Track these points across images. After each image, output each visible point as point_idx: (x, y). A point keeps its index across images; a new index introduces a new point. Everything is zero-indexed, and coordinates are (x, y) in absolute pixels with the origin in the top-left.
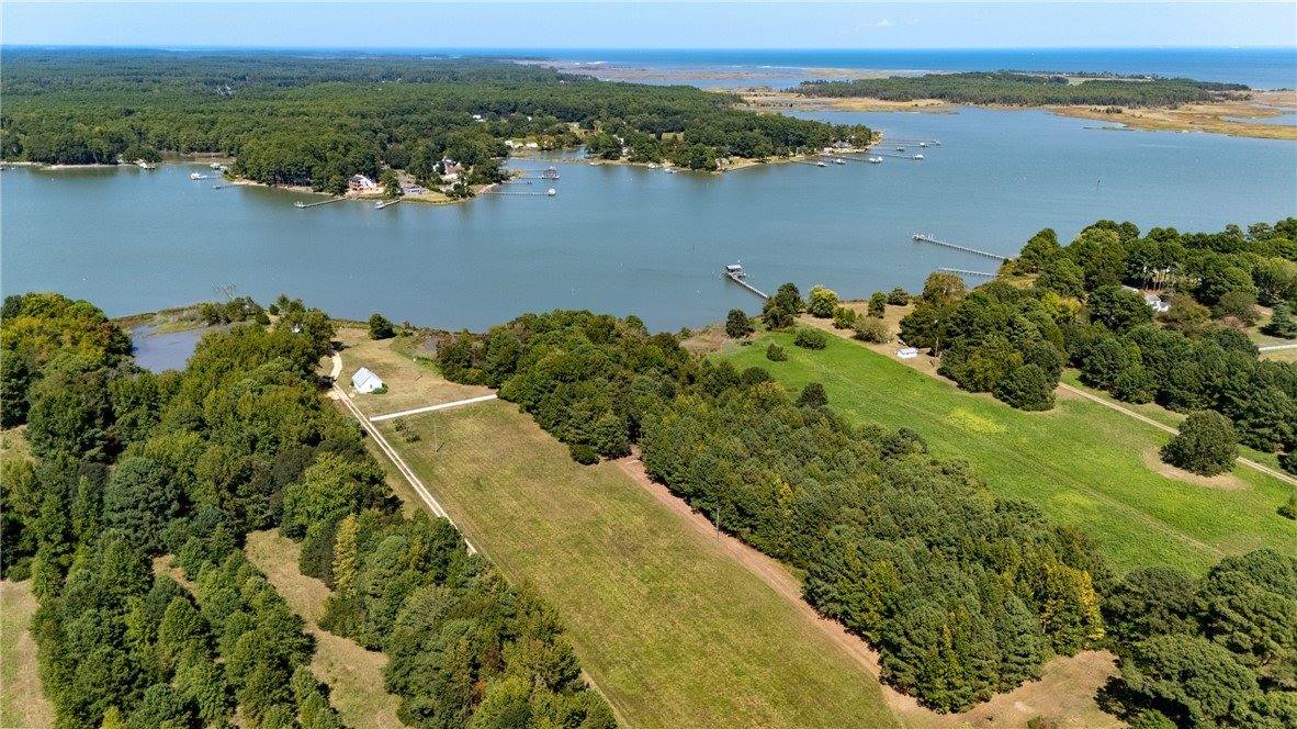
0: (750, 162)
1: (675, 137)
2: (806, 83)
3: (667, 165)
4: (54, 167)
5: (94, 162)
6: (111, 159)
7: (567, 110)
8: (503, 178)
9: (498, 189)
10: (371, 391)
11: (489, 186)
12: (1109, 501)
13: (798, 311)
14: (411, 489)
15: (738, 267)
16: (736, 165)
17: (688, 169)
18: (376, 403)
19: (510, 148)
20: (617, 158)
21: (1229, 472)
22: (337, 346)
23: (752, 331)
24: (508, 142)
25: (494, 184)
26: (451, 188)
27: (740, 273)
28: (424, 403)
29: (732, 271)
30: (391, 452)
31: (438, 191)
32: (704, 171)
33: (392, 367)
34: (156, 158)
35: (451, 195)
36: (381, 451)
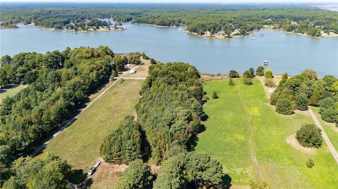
8: (247, 34)
9: (243, 37)
10: (131, 73)
11: (240, 36)
12: (251, 141)
13: (261, 75)
14: (103, 91)
15: (267, 61)
16: (330, 36)
17: (311, 36)
18: (129, 75)
19: (264, 27)
20: (291, 31)
21: (316, 149)
22: (143, 64)
23: (238, 77)
24: (265, 26)
25: (242, 36)
26: (227, 35)
27: (267, 64)
28: (137, 77)
29: (264, 62)
30: (113, 84)
31: (224, 36)
32: (315, 36)
33: (144, 69)
34: (178, 26)
35: (226, 37)
36: (112, 83)
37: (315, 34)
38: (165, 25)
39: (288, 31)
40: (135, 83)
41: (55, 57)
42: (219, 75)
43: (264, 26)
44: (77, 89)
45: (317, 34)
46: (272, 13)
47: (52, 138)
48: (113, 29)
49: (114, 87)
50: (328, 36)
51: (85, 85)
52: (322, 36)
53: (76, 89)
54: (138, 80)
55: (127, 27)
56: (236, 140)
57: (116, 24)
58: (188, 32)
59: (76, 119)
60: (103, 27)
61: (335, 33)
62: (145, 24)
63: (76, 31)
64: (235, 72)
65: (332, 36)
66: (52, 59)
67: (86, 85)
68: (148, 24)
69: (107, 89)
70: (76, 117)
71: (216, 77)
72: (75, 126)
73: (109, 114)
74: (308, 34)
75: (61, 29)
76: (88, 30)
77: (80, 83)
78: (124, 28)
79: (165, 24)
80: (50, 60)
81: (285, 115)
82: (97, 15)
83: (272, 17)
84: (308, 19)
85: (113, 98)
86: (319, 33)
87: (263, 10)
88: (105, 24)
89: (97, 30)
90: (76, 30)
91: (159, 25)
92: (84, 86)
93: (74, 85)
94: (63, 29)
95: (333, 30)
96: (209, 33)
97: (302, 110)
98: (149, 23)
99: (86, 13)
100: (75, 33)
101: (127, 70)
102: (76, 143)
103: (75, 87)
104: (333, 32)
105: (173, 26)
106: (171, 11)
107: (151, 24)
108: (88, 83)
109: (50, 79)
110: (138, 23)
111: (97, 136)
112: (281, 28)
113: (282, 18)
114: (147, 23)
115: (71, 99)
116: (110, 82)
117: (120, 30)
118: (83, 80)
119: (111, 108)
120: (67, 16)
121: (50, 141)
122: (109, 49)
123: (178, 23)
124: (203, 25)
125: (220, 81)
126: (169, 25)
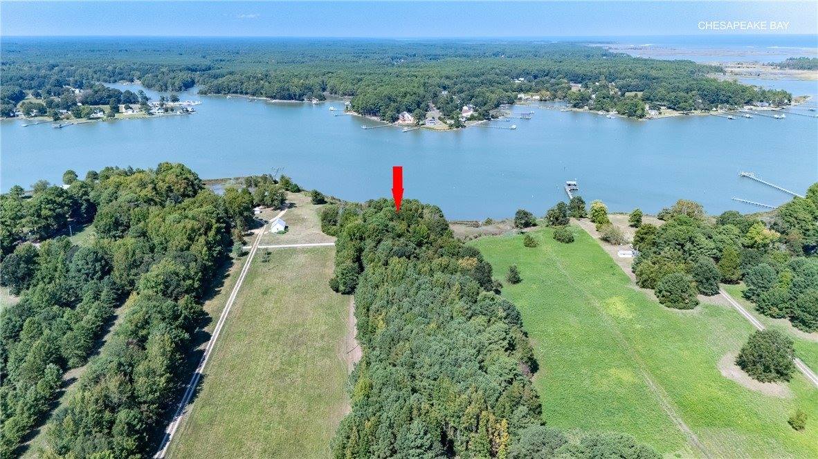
0: (676, 114)
1: (636, 95)
2: (791, 59)
3: (613, 113)
4: (274, 101)
5: (293, 99)
6: (300, 98)
7: (578, 76)
8: (493, 117)
9: (486, 124)
10: (277, 231)
11: (480, 122)
12: (651, 383)
13: (581, 217)
14: (232, 288)
15: (574, 183)
16: (663, 116)
17: (625, 116)
18: (273, 239)
19: (521, 99)
20: (582, 107)
21: (786, 383)
22: (292, 205)
23: (535, 225)
24: (521, 95)
25: (485, 121)
26: (453, 122)
27: (575, 188)
28: (296, 242)
29: (569, 185)
30: (247, 266)
31: (446, 123)
32: (635, 118)
33: (304, 220)
34: (322, 98)
35: (451, 126)
36: (243, 264)
37: (633, 113)
38: (290, 98)
39: (575, 106)
40: (302, 259)
41: (58, 204)
42: (489, 222)
43: (519, 96)
44: (174, 290)
45: (639, 112)
46: (523, 64)
47: (167, 440)
48: (160, 111)
49: (252, 274)
50: (660, 116)
51: (190, 278)
52: (648, 116)
53: (169, 291)
54: (304, 251)
55: (193, 104)
56: (620, 383)
57: (163, 99)
58: (356, 114)
59: (202, 377)
60: (131, 108)
61: (670, 108)
62: (236, 95)
63: (56, 120)
64: (526, 214)
65: (667, 115)
66: (50, 210)
67: (193, 279)
68: (245, 96)
69: (239, 283)
70: (200, 370)
71: (484, 228)
72: (211, 394)
73: (284, 352)
74: (619, 112)
75: (9, 116)
76: (92, 116)
77: (177, 274)
78: (190, 109)
79: (290, 95)
80: (44, 212)
81: (684, 311)
82: (95, 72)
83: (526, 74)
84: (603, 77)
85: (269, 305)
86: (643, 109)
87: (496, 55)
88: (130, 100)
89: (117, 115)
90: (57, 118)
91: (274, 97)
92: (189, 282)
93: (166, 281)
94: (14, 116)
95: (665, 103)
96: (409, 116)
97: (709, 295)
98: (247, 93)
99: (62, 68)
100: (56, 128)
101: (262, 225)
102: (241, 444)
103: (167, 287)
104: (665, 106)
105: (310, 99)
106: (286, 60)
107: (254, 94)
108: (196, 273)
109: (79, 271)
110: (216, 93)
111: (287, 416)
112: (557, 100)
113: (547, 75)
114: (241, 93)
115: (177, 323)
116: (234, 261)
117: (178, 113)
118: (183, 267)
119: (280, 333)
120: (11, 79)
121: (165, 449)
122: (190, 172)
123: (321, 92)
124: (389, 98)
125: (498, 236)
126: (299, 96)
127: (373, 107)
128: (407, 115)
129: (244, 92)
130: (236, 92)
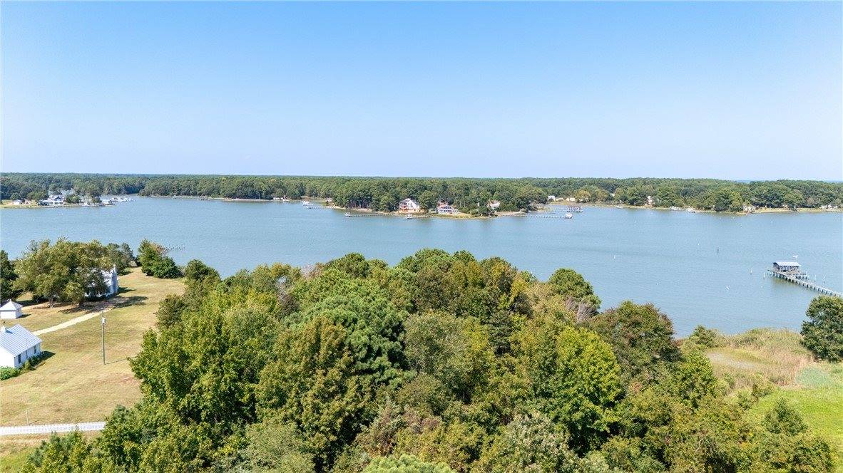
4: (233, 200)
5: (257, 198)
6: (268, 196)
8: (530, 208)
11: (514, 213)
24: (552, 197)
25: (520, 212)
32: (727, 212)
34: (298, 198)
58: (338, 207)
62: (188, 197)
74: (700, 208)
91: (233, 196)
96: (414, 204)
105: (280, 197)
114: (195, 194)
124: (384, 187)
126: (267, 194)
127: (362, 194)
128: (409, 202)
129: (198, 193)
130: (187, 194)
